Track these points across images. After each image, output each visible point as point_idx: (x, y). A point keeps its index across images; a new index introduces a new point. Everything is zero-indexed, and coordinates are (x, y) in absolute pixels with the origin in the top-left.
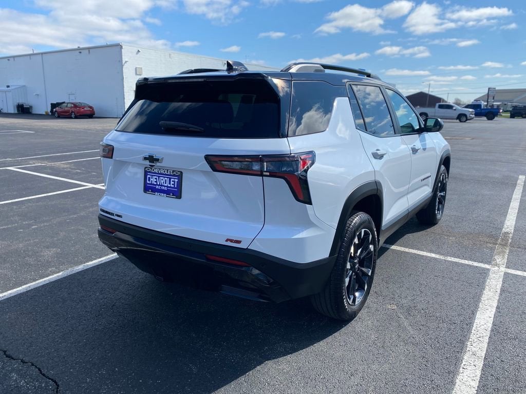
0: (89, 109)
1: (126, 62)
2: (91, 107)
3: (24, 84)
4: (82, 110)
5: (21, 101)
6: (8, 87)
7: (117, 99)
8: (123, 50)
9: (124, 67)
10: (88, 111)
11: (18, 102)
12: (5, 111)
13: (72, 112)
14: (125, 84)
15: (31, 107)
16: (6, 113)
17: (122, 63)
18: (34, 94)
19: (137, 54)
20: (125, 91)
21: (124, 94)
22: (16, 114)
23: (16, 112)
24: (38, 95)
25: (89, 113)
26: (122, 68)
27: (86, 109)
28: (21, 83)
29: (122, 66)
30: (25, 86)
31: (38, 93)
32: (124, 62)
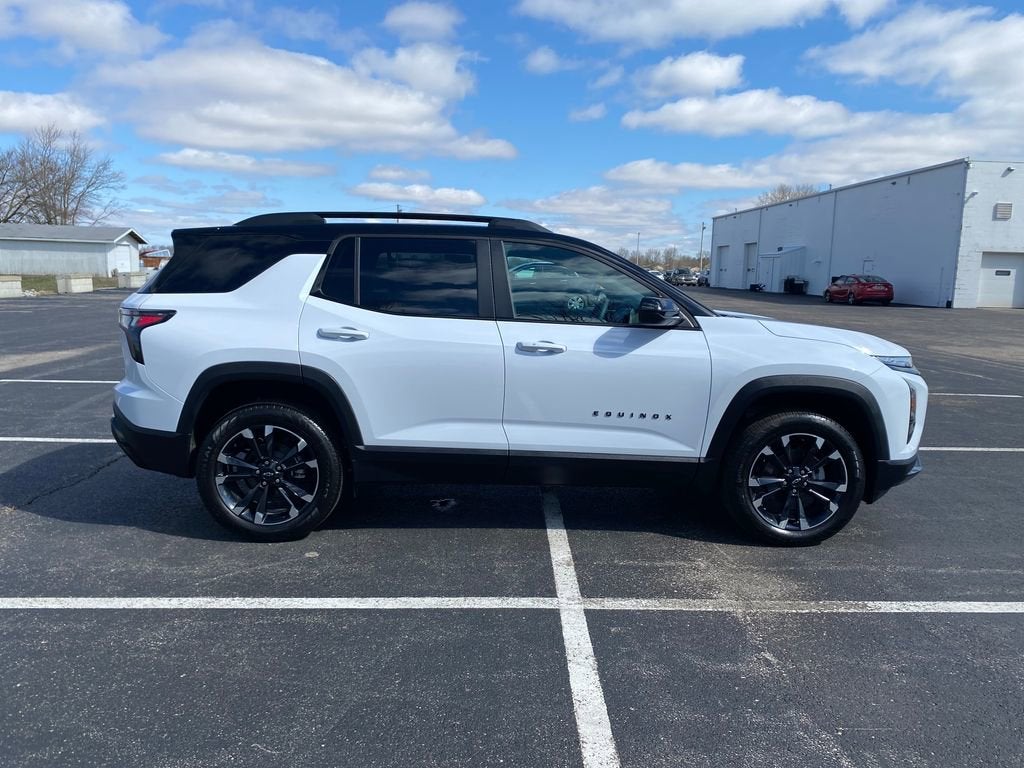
0: (882, 288)
1: (974, 194)
2: (887, 285)
3: (803, 245)
4: (869, 289)
5: (792, 273)
6: (780, 249)
7: (942, 269)
8: (969, 172)
9: (966, 205)
10: (880, 291)
11: (788, 274)
12: (767, 289)
13: (851, 293)
14: (962, 239)
15: (806, 284)
16: (768, 293)
17: (963, 197)
18: (813, 262)
19: (1004, 175)
20: (960, 254)
21: (956, 261)
22: (780, 294)
23: (782, 291)
24: (819, 262)
25: (883, 295)
26: (963, 206)
27: (875, 288)
28: (800, 243)
29: (962, 204)
30: (804, 248)
31: (820, 259)
32: (967, 195)
